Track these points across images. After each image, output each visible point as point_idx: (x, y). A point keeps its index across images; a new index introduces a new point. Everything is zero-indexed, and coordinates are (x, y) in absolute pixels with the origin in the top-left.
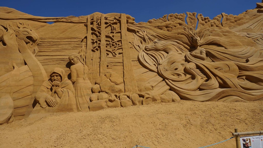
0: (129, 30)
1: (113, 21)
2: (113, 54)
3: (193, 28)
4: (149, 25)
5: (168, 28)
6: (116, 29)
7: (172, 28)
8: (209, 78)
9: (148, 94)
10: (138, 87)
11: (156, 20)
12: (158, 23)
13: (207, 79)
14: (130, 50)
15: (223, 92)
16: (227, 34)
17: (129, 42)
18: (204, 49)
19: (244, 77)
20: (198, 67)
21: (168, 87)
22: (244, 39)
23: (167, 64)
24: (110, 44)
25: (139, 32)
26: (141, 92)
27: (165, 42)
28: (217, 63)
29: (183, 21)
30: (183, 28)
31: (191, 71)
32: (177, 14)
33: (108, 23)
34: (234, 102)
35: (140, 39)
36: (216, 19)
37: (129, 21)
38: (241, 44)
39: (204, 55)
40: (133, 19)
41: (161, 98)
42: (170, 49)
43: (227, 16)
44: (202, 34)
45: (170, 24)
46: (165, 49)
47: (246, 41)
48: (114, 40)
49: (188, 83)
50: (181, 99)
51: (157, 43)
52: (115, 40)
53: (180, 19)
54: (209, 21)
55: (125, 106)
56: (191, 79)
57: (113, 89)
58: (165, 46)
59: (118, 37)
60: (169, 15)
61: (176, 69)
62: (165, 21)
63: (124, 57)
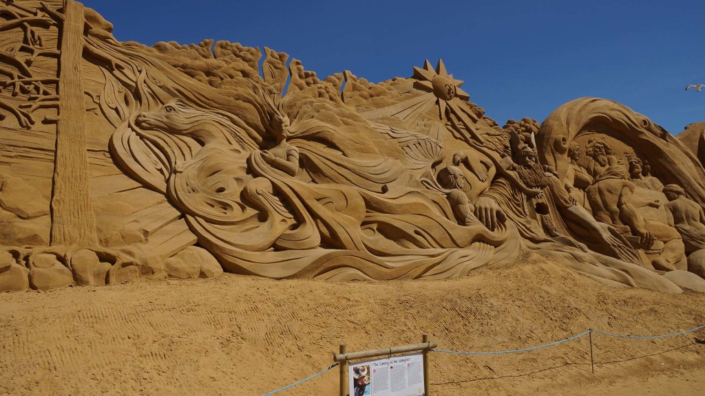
0: (88, 55)
1: (35, 14)
2: (23, 118)
3: (275, 91)
4: (158, 58)
5: (212, 78)
6: (43, 43)
7: (222, 79)
8: (299, 221)
9: (130, 253)
10: (99, 230)
11: (179, 45)
12: (185, 56)
13: (293, 222)
14: (85, 116)
15: (327, 258)
16: (350, 120)
17: (85, 93)
18: (297, 149)
19: (375, 226)
20: (277, 191)
21: (194, 238)
22: (383, 140)
23: (196, 173)
24: (13, 84)
25: (123, 69)
26: (107, 246)
27: (199, 113)
28: (323, 188)
29: (253, 66)
30: (250, 85)
31: (259, 200)
32: (240, 46)
33: (15, 17)
34: (348, 281)
35: (124, 89)
36: (330, 81)
37: (92, 28)
38: (376, 149)
39: (294, 164)
40: (107, 25)
41: (168, 265)
42: (211, 135)
43: (354, 79)
44: (295, 110)
45: (220, 67)
46: (195, 131)
47: (386, 144)
48: (30, 76)
49: (247, 230)
50: (225, 270)
51: (174, 110)
52: (35, 77)
53: (247, 61)
54: (315, 82)
55: (45, 288)
56: (256, 219)
57: (6, 230)
58: (196, 124)
59: (48, 68)
60: (219, 42)
61: (221, 190)
62: (205, 57)
63: (61, 136)
